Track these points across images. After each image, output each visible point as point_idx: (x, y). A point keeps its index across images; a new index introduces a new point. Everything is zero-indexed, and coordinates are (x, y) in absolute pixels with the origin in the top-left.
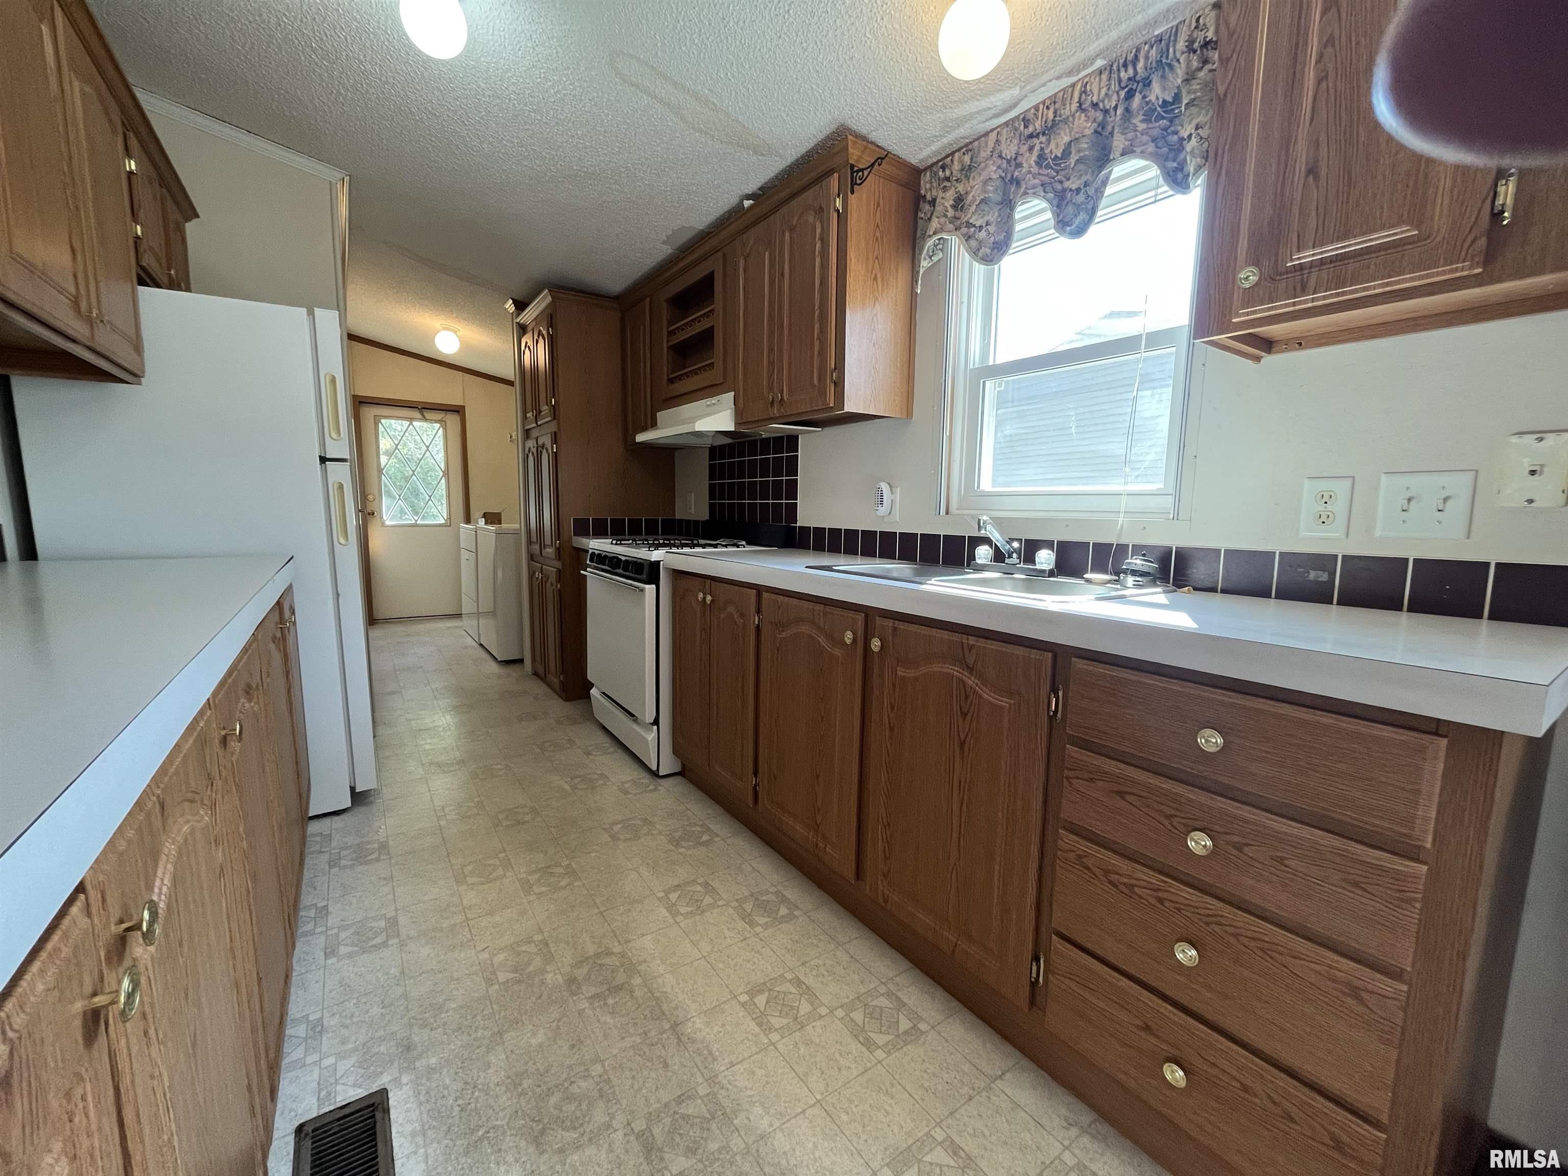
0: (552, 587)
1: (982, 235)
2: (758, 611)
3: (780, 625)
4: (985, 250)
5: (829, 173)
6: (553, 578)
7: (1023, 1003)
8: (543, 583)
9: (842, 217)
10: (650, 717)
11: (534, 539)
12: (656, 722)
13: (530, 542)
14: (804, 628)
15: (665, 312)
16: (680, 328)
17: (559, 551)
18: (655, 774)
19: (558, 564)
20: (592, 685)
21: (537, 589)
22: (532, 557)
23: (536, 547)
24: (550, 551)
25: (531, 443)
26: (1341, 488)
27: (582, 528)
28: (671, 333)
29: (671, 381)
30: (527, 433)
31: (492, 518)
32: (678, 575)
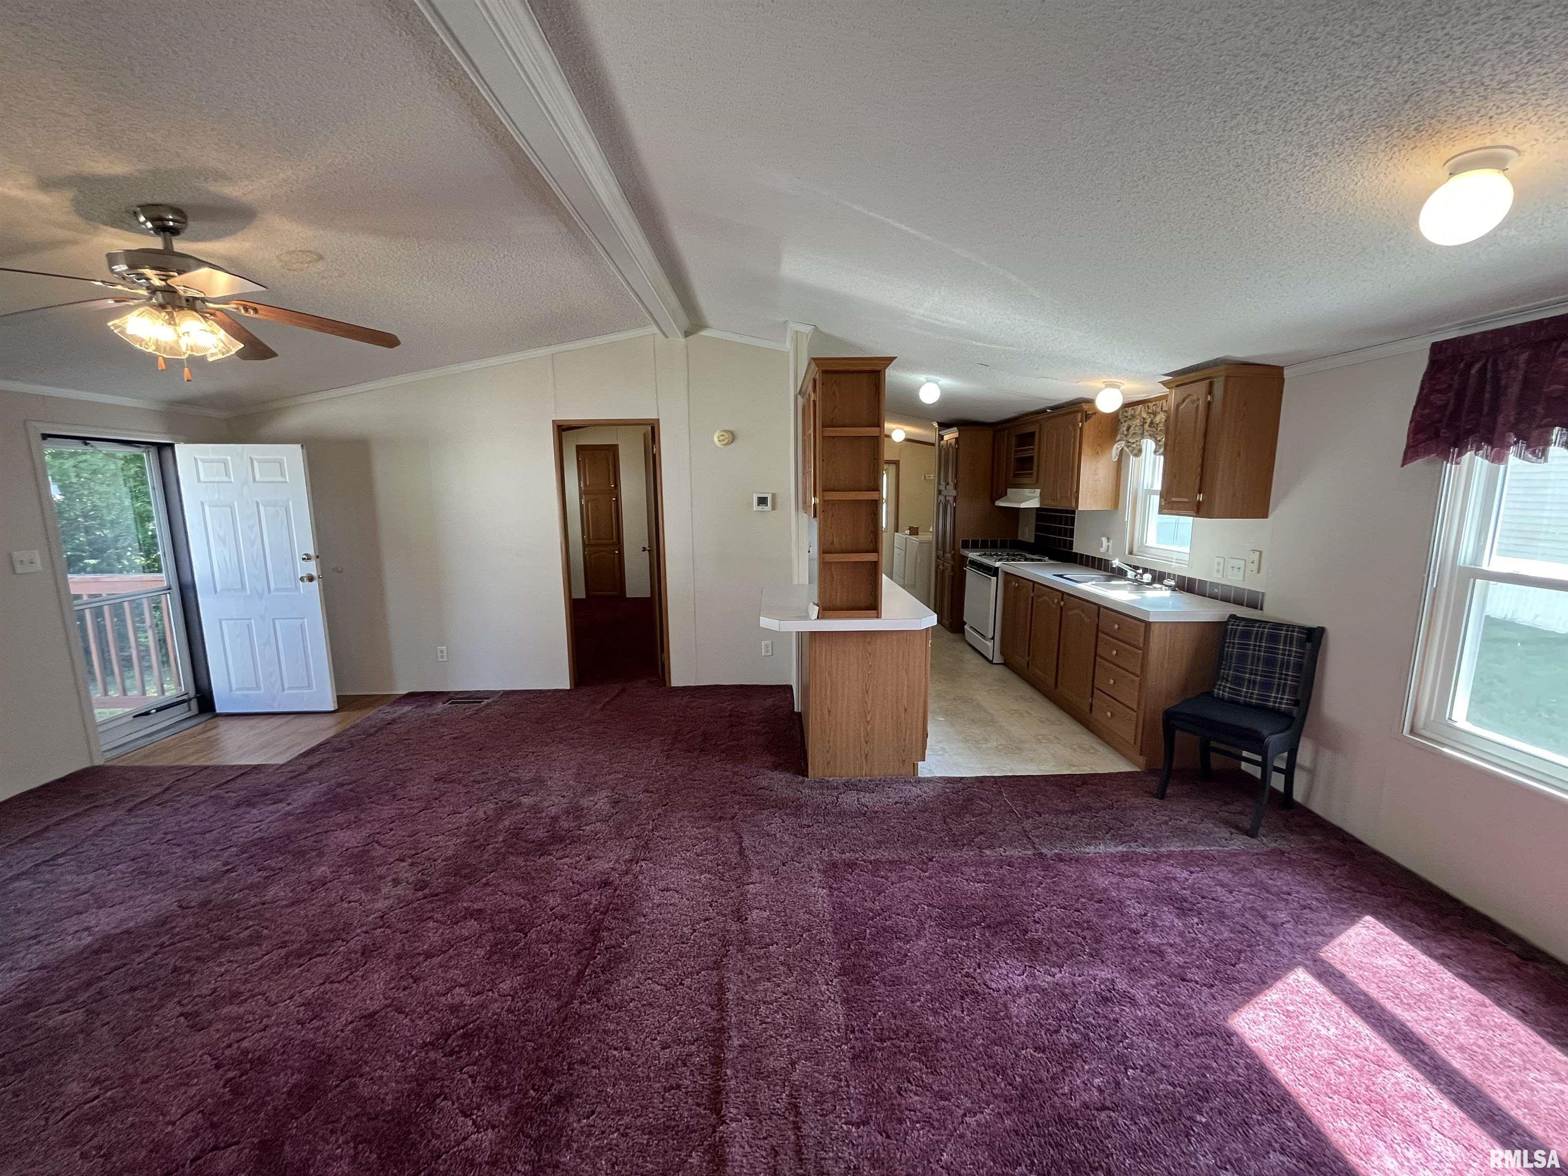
0: (948, 573)
1: (1134, 445)
2: (1033, 591)
3: (1038, 597)
4: (1135, 452)
5: (1077, 412)
6: (949, 570)
7: (1088, 711)
8: (943, 572)
9: (1081, 429)
10: (990, 636)
11: (940, 546)
12: (993, 638)
13: (937, 549)
14: (1046, 598)
15: (1013, 441)
16: (1022, 451)
17: (953, 556)
18: (991, 662)
19: (952, 562)
20: (965, 623)
21: (940, 575)
22: (938, 557)
23: (941, 552)
24: (948, 555)
25: (941, 498)
26: (1221, 560)
27: (965, 545)
28: (1016, 451)
29: (1015, 475)
30: (940, 492)
31: (914, 531)
32: (1007, 574)
